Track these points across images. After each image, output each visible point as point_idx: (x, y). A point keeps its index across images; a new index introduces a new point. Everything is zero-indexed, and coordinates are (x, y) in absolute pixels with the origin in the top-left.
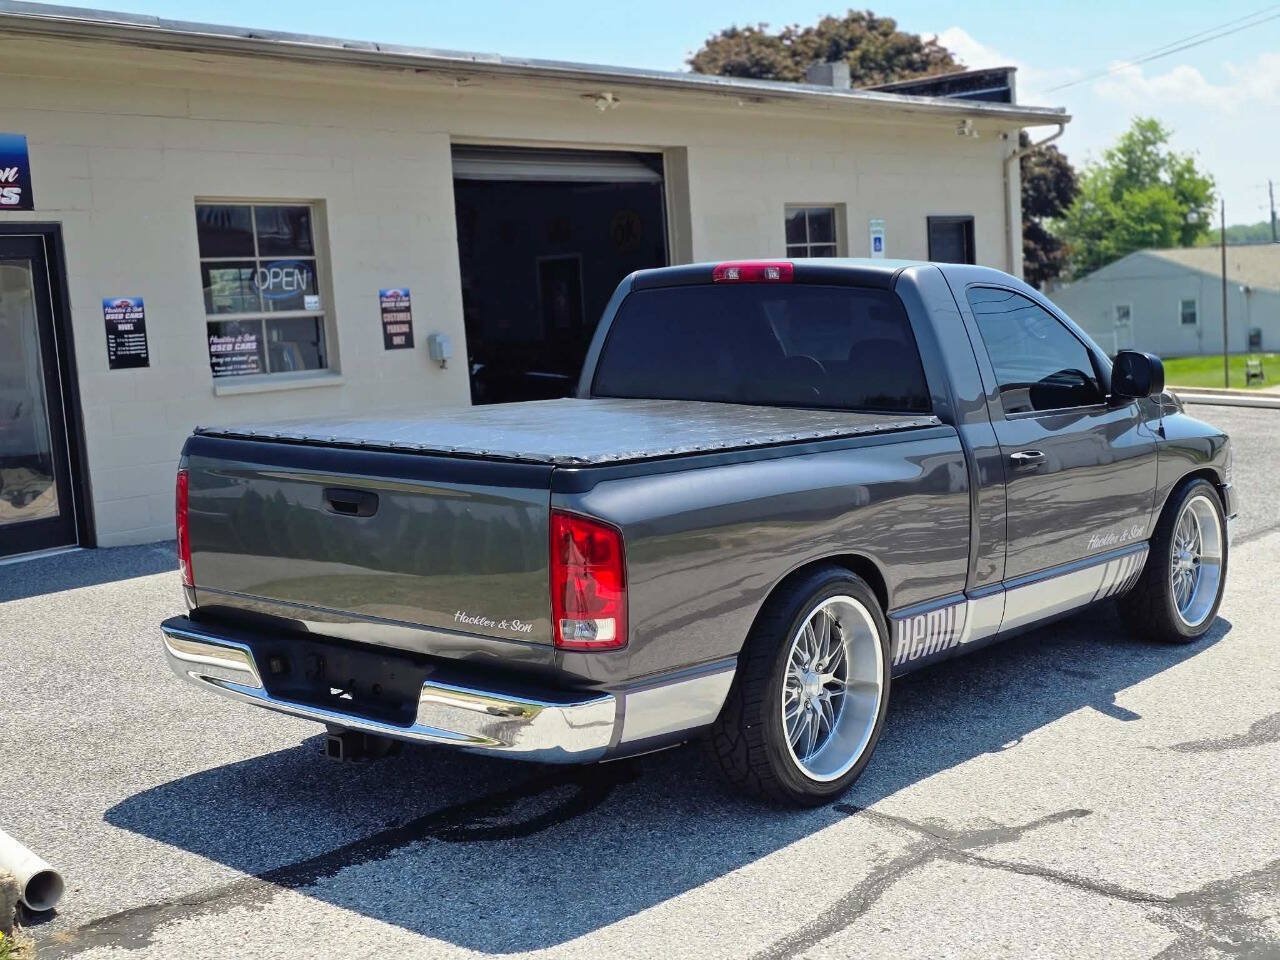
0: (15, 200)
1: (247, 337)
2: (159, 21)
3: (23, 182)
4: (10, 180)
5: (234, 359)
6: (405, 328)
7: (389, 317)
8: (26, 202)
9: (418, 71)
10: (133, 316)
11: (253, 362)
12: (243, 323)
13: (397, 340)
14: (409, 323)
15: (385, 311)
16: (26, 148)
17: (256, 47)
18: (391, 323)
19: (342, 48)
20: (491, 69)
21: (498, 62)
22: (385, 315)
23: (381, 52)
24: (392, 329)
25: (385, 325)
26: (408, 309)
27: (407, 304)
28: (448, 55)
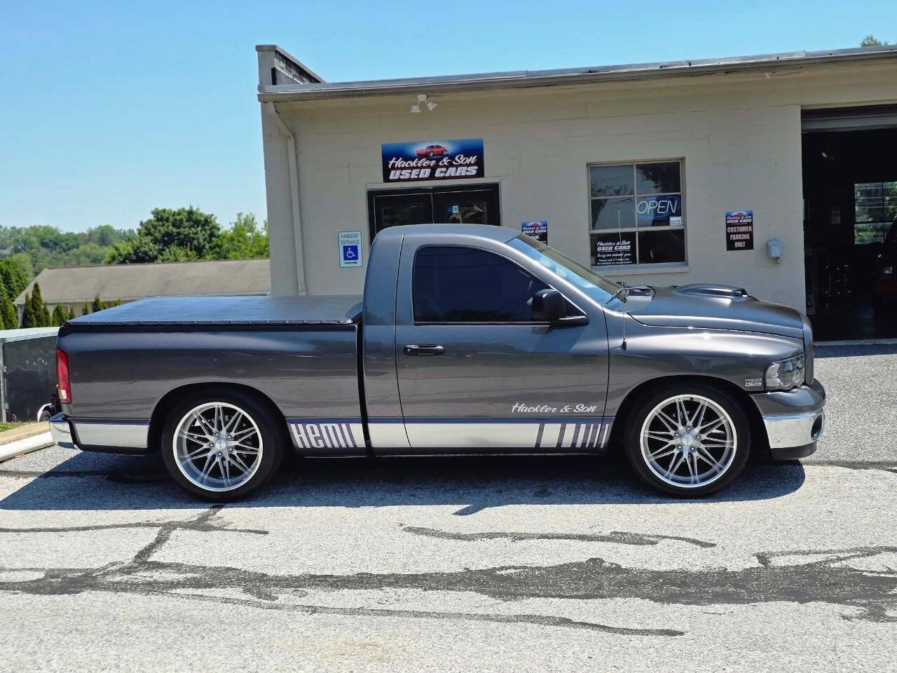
0: (474, 172)
1: (624, 243)
2: (527, 73)
3: (480, 163)
4: (472, 162)
5: (613, 255)
6: (747, 237)
7: (732, 229)
8: (480, 173)
9: (726, 73)
10: (539, 231)
11: (627, 257)
12: (623, 234)
13: (737, 245)
14: (751, 233)
15: (728, 225)
16: (483, 147)
17: (594, 77)
18: (734, 233)
19: (658, 68)
20: (790, 63)
21: (803, 56)
22: (729, 228)
23: (692, 66)
24: (733, 237)
25: (728, 235)
26: (750, 224)
27: (750, 221)
28: (748, 60)
